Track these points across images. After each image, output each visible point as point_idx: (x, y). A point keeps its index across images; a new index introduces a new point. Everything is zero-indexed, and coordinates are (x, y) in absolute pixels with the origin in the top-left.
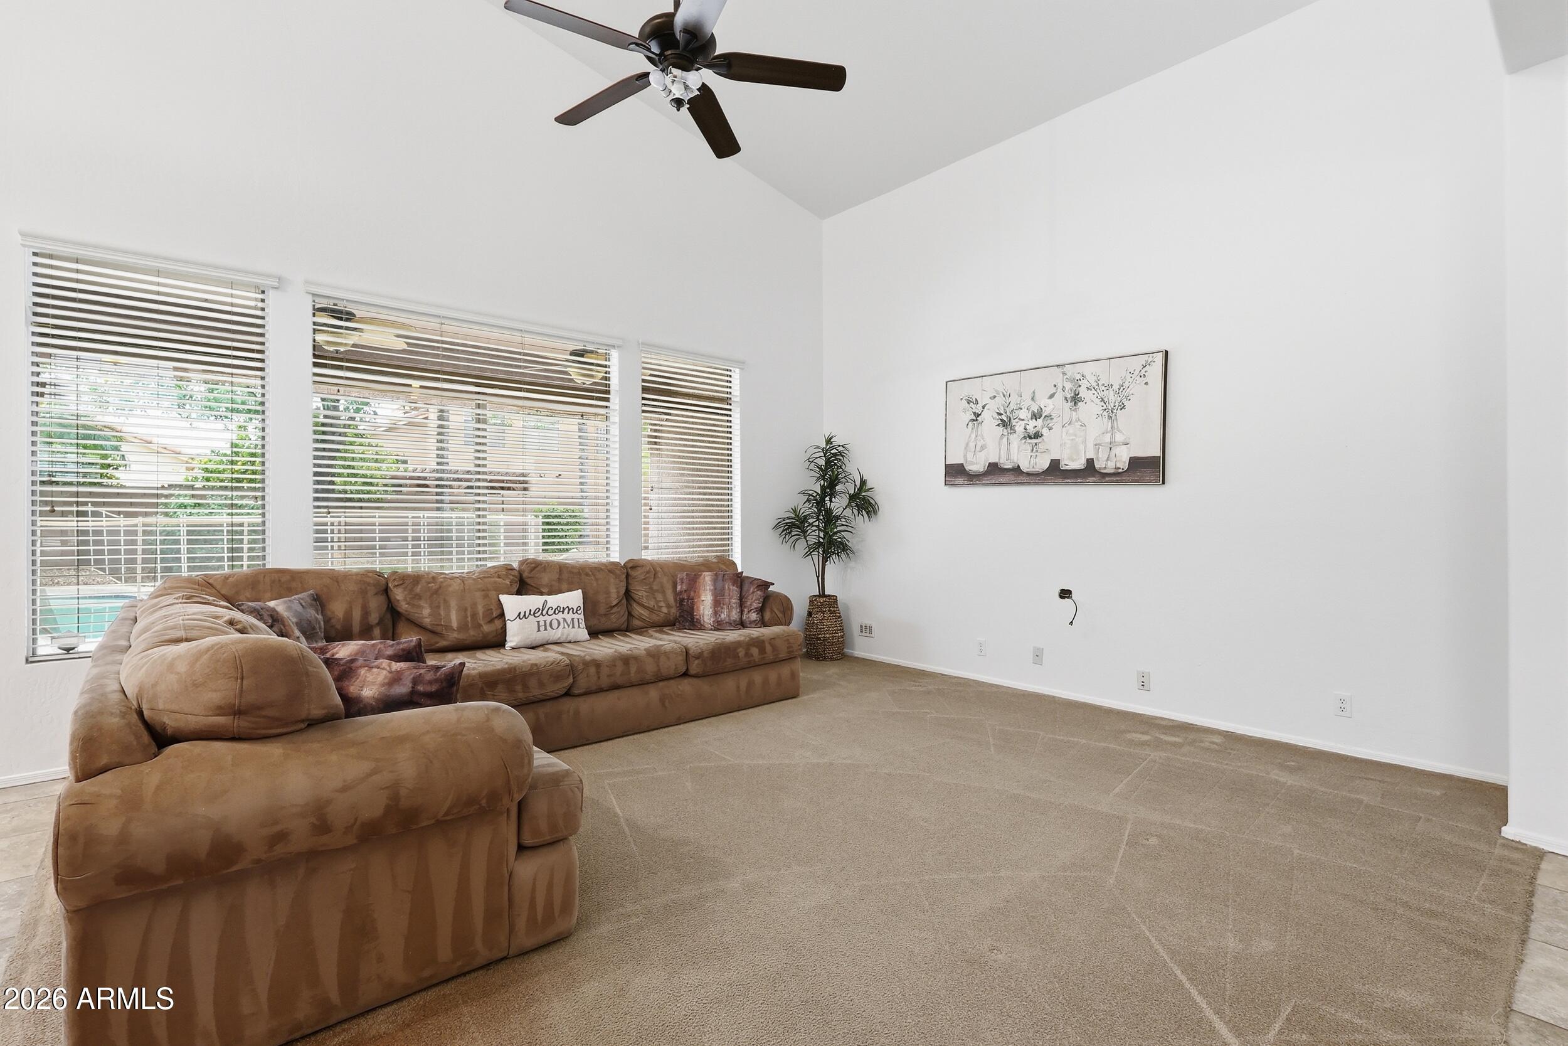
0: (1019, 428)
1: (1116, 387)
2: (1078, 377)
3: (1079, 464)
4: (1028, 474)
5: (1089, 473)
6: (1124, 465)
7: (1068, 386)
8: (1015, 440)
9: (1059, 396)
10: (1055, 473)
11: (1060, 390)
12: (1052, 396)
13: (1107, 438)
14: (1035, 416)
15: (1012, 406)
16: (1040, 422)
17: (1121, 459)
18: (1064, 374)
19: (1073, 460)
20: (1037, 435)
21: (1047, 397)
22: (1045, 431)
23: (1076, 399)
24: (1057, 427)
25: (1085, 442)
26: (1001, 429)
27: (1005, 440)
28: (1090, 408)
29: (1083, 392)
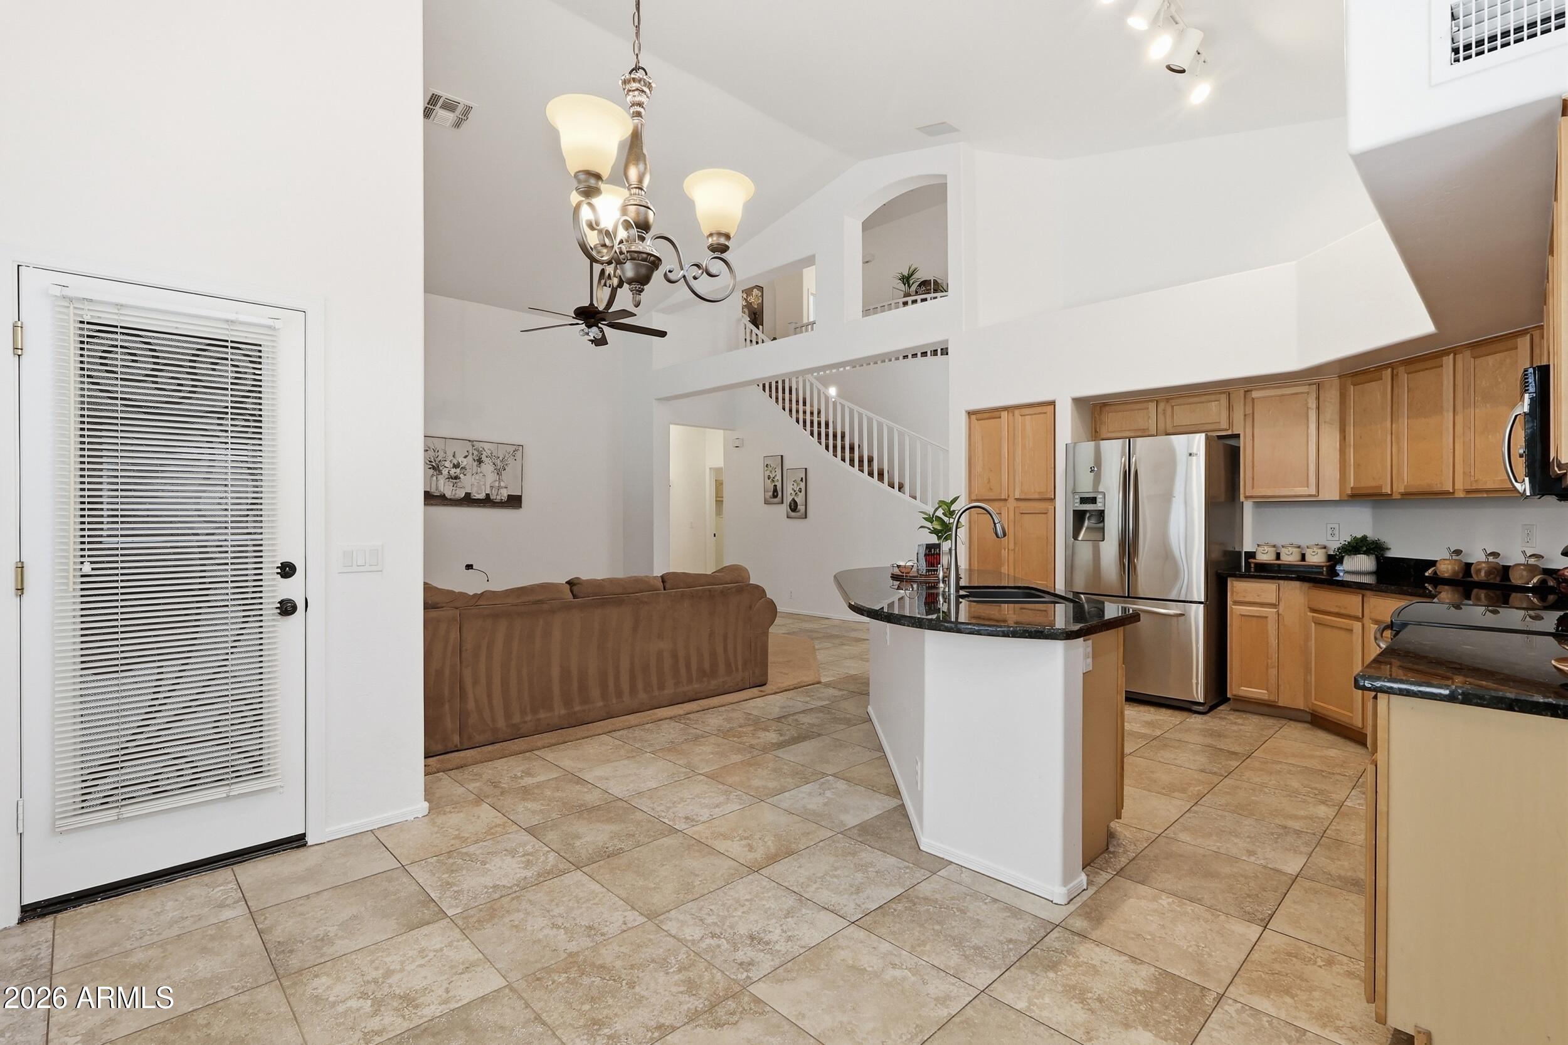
0: (445, 472)
1: (501, 458)
2: (481, 449)
3: (482, 496)
4: (450, 499)
5: (487, 502)
6: (505, 498)
7: (476, 453)
8: (442, 480)
9: (470, 458)
10: (468, 501)
11: (471, 454)
12: (466, 457)
13: (497, 484)
14: (456, 466)
15: (439, 458)
16: (458, 470)
17: (504, 494)
18: (473, 446)
19: (479, 494)
20: (456, 478)
21: (463, 456)
22: (461, 476)
23: (480, 461)
24: (469, 475)
25: (485, 485)
26: (432, 471)
27: (435, 478)
28: (487, 467)
29: (484, 458)
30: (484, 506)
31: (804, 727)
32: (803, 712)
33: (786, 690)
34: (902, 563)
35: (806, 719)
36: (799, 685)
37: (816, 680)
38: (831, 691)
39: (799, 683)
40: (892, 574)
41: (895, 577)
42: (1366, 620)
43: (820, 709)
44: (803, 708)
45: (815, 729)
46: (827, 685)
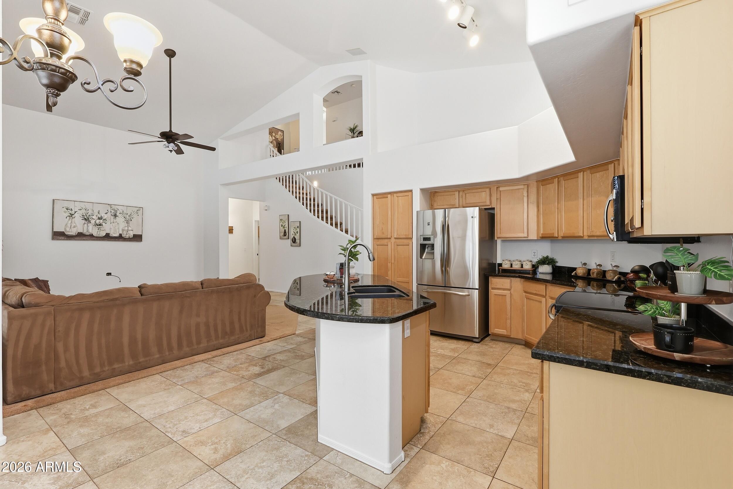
0: (93, 222)
1: (129, 215)
2: (116, 209)
3: (117, 235)
4: (96, 237)
5: (120, 238)
6: (131, 236)
7: (113, 211)
8: (91, 226)
9: (109, 214)
10: (107, 237)
11: (109, 212)
12: (106, 213)
13: (126, 228)
14: (99, 219)
15: (89, 214)
16: (101, 221)
17: (131, 234)
18: (111, 207)
19: (114, 234)
20: (100, 225)
21: (105, 213)
22: (104, 224)
23: (115, 216)
24: (108, 223)
25: (119, 229)
26: (84, 221)
27: (86, 225)
28: (120, 219)
29: (118, 214)
30: (118, 241)
31: (277, 362)
32: (280, 353)
33: (275, 340)
34: (328, 273)
35: (279, 357)
36: (283, 336)
37: (293, 333)
38: (300, 339)
39: (283, 335)
40: (324, 279)
41: (325, 281)
42: (547, 297)
43: (289, 351)
44: (281, 350)
45: (283, 364)
46: (298, 335)
